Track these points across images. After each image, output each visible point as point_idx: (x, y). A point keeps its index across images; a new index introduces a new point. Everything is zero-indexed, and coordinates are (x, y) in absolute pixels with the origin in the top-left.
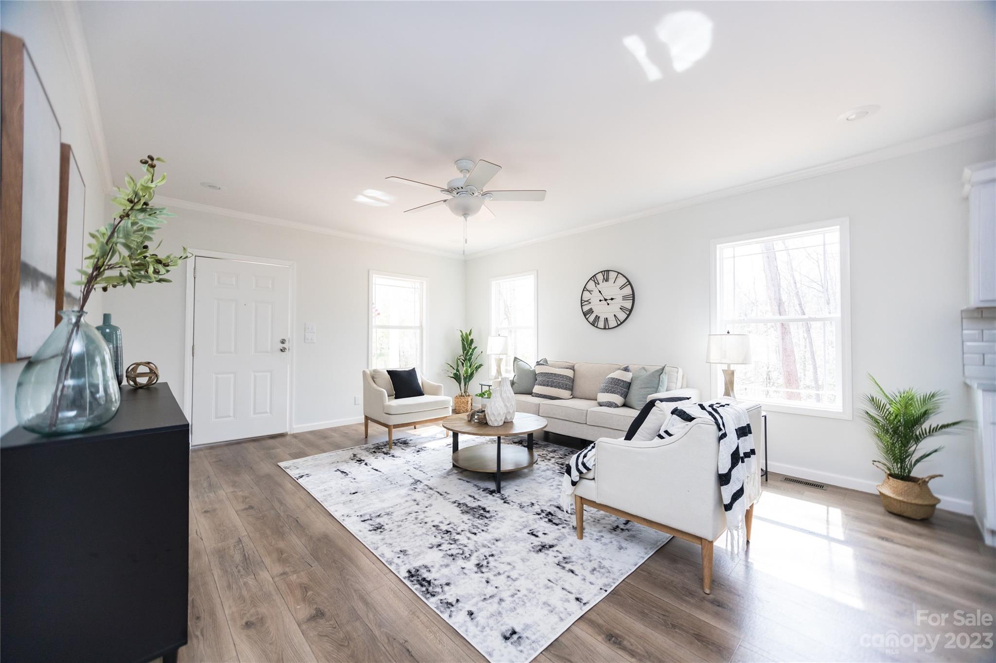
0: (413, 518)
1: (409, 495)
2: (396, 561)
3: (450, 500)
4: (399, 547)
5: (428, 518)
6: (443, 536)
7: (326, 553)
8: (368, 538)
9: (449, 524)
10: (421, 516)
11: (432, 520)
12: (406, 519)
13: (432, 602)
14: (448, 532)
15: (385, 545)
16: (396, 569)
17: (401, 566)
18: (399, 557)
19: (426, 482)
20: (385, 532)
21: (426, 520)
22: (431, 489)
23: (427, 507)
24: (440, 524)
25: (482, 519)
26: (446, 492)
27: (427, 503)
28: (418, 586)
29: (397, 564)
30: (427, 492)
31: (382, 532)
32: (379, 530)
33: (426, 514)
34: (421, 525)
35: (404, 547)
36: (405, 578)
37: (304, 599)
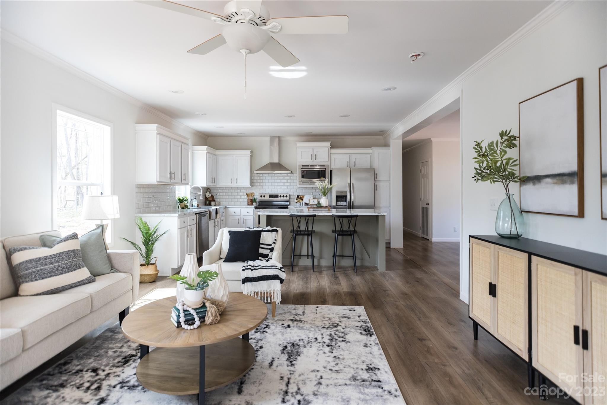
2: (373, 344)
4: (366, 350)
7: (416, 368)
8: (383, 364)
13: (369, 325)
15: (374, 354)
16: (376, 340)
17: (372, 341)
18: (371, 345)
20: (368, 363)
28: (371, 330)
29: (374, 342)
31: (371, 364)
32: (371, 367)
35: (364, 349)
36: (374, 335)
37: (428, 348)
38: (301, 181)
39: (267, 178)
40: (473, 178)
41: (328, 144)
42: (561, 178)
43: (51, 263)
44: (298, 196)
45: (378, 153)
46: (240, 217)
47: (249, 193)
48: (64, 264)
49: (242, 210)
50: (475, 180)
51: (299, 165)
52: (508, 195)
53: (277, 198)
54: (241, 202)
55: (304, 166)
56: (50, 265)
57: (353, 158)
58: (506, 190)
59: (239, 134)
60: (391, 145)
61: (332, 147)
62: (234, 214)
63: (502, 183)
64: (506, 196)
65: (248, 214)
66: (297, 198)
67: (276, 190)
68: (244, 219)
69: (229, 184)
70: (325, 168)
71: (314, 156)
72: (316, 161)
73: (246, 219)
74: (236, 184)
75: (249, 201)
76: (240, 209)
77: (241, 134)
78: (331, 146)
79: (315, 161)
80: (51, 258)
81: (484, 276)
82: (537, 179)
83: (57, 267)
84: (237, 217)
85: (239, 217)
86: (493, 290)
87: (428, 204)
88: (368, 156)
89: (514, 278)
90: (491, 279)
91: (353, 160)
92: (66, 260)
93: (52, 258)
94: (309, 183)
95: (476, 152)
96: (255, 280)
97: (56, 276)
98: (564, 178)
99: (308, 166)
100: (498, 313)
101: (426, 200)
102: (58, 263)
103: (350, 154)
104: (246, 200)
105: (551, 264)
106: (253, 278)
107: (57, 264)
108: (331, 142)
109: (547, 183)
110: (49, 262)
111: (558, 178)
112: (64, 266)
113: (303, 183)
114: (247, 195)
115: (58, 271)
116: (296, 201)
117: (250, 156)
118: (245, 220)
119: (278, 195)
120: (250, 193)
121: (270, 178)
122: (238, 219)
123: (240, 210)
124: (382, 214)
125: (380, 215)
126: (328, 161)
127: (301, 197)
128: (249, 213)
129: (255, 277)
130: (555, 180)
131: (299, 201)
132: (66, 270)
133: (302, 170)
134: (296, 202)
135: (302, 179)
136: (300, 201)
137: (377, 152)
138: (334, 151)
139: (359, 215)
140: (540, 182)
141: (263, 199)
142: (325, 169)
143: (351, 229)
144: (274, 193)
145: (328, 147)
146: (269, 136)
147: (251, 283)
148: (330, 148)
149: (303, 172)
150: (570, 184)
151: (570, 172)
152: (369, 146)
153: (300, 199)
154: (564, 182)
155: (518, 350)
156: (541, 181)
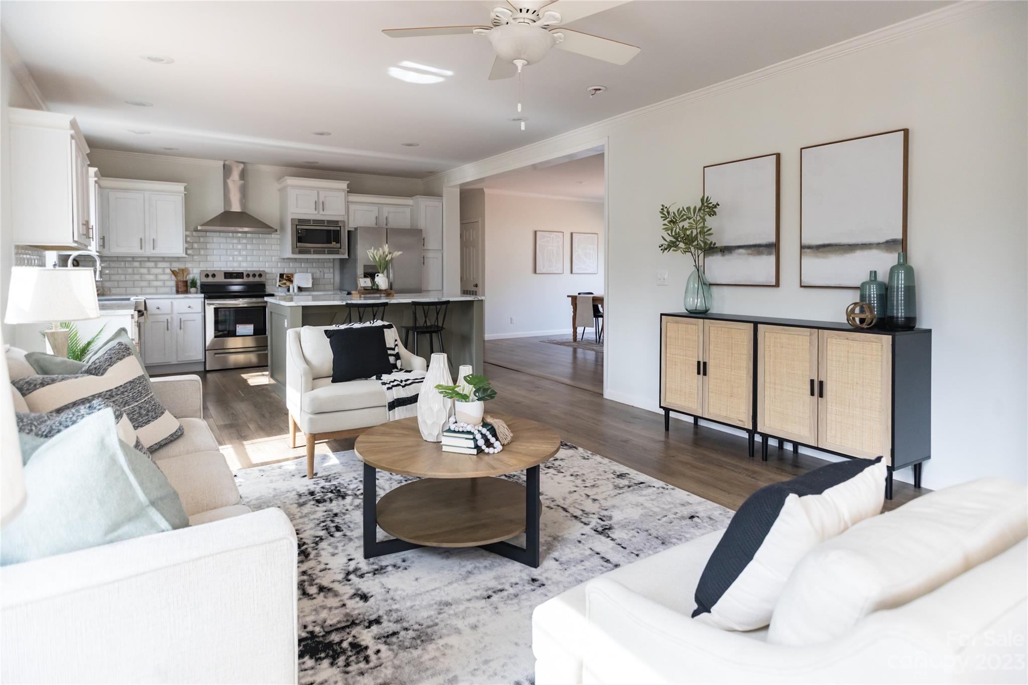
0: (587, 481)
1: (606, 510)
3: (546, 497)
5: (571, 480)
6: (552, 465)
8: (625, 469)
9: (547, 473)
10: (579, 482)
11: (565, 478)
12: (595, 481)
14: (549, 468)
19: (587, 529)
20: (611, 472)
21: (572, 478)
22: (576, 517)
23: (575, 491)
24: (557, 473)
25: (511, 475)
26: (552, 508)
27: (575, 496)
30: (581, 513)
31: (615, 472)
32: (618, 474)
33: (574, 484)
34: (576, 473)
38: (297, 247)
39: (215, 240)
40: (660, 247)
41: (343, 185)
42: (757, 248)
43: (126, 404)
44: (281, 276)
45: (426, 206)
46: (172, 317)
47: (176, 269)
48: (146, 404)
49: (176, 302)
50: (662, 250)
51: (292, 219)
52: (697, 266)
53: (241, 278)
54: (157, 287)
55: (302, 221)
56: (124, 407)
57: (386, 211)
58: (695, 261)
59: (165, 149)
60: (444, 195)
61: (351, 190)
62: (158, 312)
63: (690, 253)
64: (694, 268)
65: (189, 310)
66: (280, 278)
67: (236, 264)
68: (181, 321)
69: (135, 250)
70: (340, 227)
71: (319, 205)
72: (323, 213)
73: (184, 321)
74: (154, 252)
75: (181, 285)
76: (170, 300)
77: (172, 151)
78: (349, 190)
79: (321, 212)
80: (119, 393)
81: (686, 356)
82: (727, 250)
83: (137, 408)
84: (164, 318)
85: (169, 317)
86: (702, 369)
87: (476, 286)
88: (408, 210)
89: (732, 351)
90: (698, 357)
91: (385, 214)
92: (146, 395)
93: (123, 393)
94: (312, 251)
95: (662, 217)
96: (411, 401)
97: (141, 426)
98: (761, 249)
99: (309, 221)
100: (709, 392)
101: (472, 279)
102: (137, 401)
103: (379, 205)
104: (173, 283)
105: (783, 329)
106: (407, 398)
107: (136, 404)
108: (349, 182)
109: (740, 254)
110: (121, 400)
111: (753, 249)
112: (147, 406)
113: (301, 252)
114: (173, 272)
115: (142, 418)
116: (278, 283)
117: (183, 195)
118: (182, 323)
119: (243, 273)
120: (179, 269)
121: (224, 240)
122: (168, 322)
123: (172, 302)
124: (480, 299)
125: (477, 299)
126: (344, 214)
127: (288, 277)
128: (192, 308)
129: (409, 396)
130: (750, 251)
131: (285, 284)
132: (152, 415)
133: (298, 227)
134: (279, 286)
135: (299, 244)
136: (288, 283)
137: (424, 204)
138: (354, 198)
139: (451, 300)
140: (731, 253)
141: (210, 280)
142: (339, 229)
143: (428, 325)
144: (231, 270)
145: (344, 190)
146: (222, 160)
147: (405, 407)
148: (348, 192)
149: (300, 232)
150: (767, 255)
151: (768, 243)
152: (410, 194)
153: (286, 280)
154: (760, 253)
155: (738, 422)
156: (732, 251)
